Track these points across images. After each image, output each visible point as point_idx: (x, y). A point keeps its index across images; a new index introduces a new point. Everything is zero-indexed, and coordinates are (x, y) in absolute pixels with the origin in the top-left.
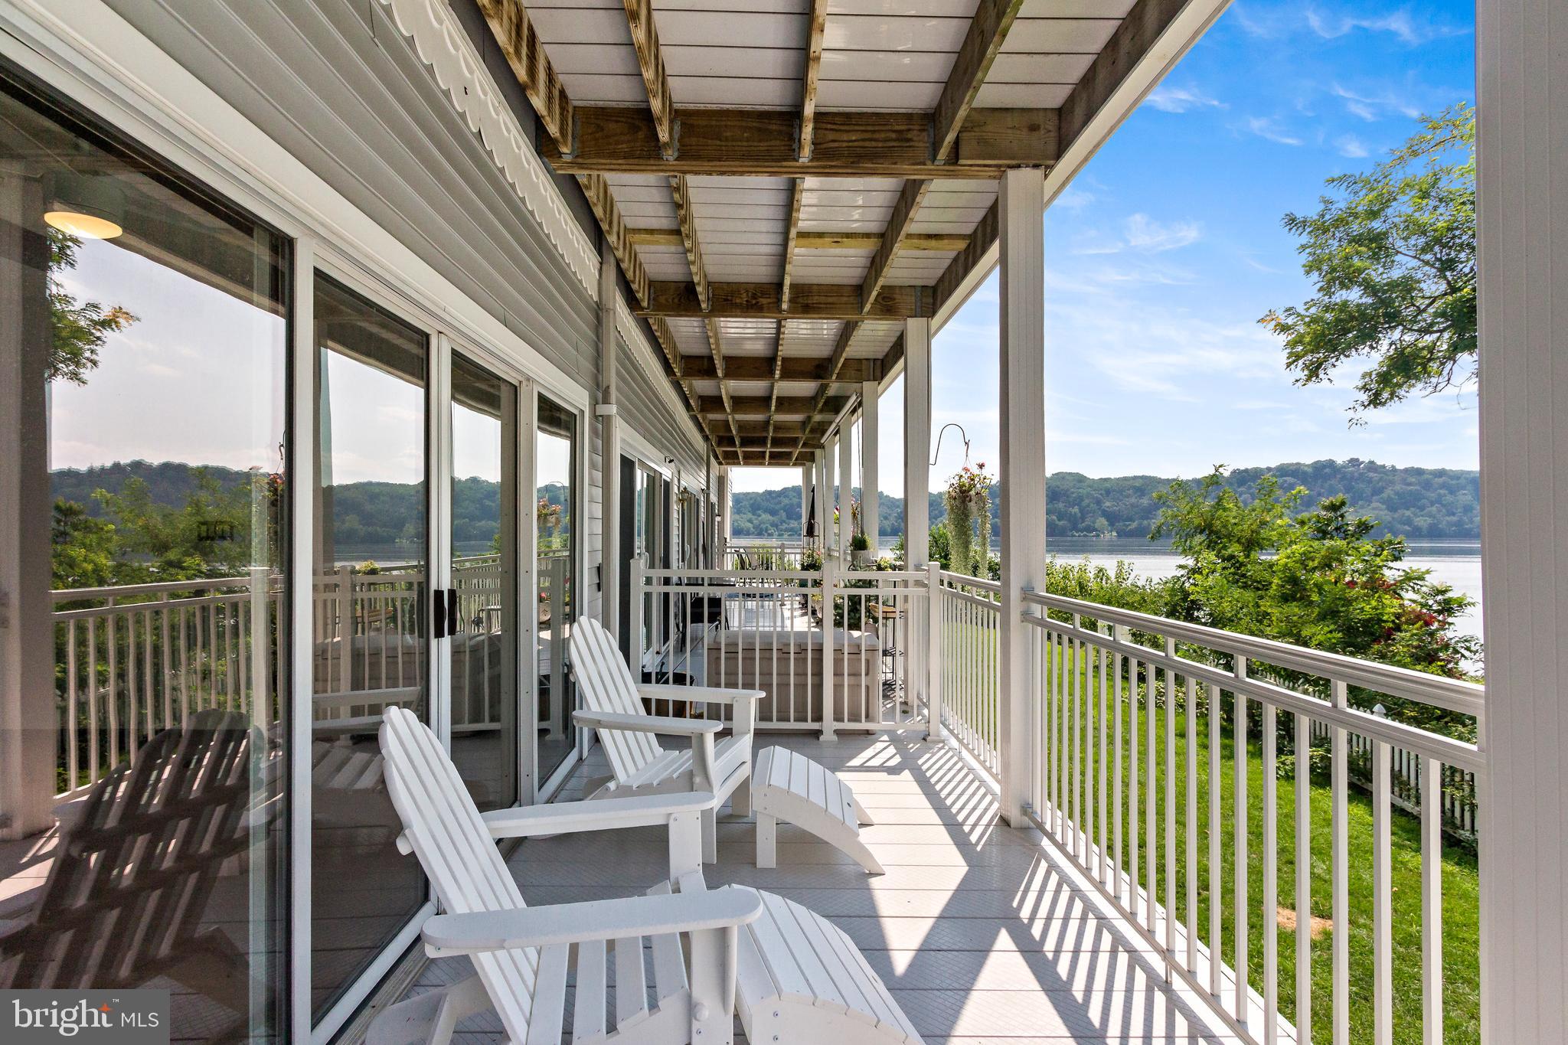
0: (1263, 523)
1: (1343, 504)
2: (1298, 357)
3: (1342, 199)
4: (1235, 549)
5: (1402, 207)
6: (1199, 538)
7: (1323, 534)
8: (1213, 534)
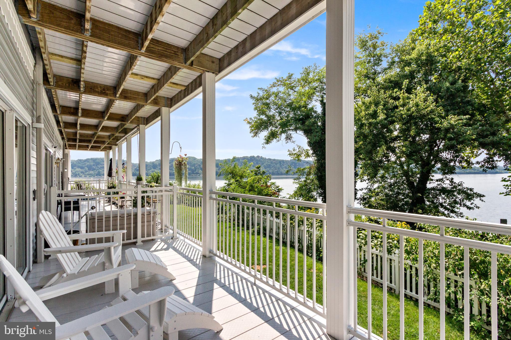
0: (244, 172)
1: (260, 167)
2: (253, 131)
3: (261, 94)
4: (238, 178)
5: (272, 98)
6: (230, 176)
7: (256, 174)
8: (233, 174)
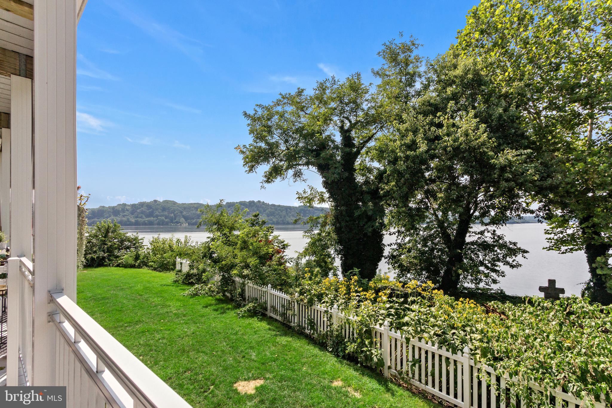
0: (236, 221)
1: (258, 215)
2: (247, 163)
4: (226, 231)
6: (215, 227)
7: (253, 225)
8: (219, 225)
